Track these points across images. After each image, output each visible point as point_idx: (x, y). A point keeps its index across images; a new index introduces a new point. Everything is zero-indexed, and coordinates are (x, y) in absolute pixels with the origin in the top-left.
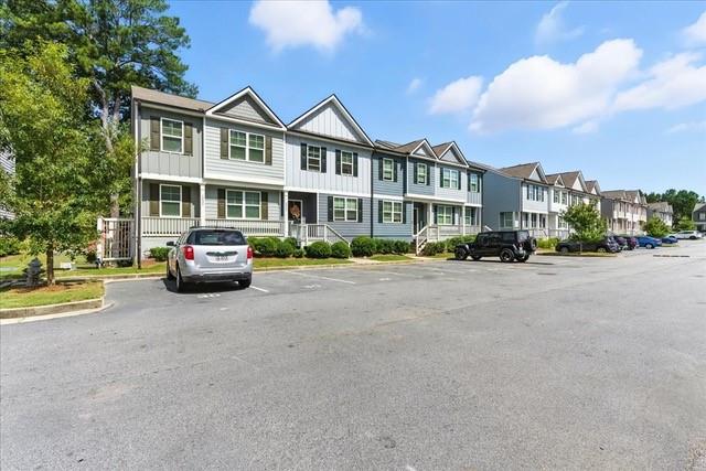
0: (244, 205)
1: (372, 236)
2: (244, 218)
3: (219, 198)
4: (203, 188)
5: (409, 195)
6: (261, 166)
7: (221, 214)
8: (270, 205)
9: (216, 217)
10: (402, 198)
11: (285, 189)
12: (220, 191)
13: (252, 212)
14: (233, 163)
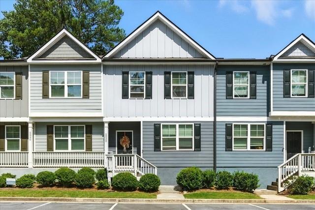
0: (69, 138)
1: (215, 167)
2: (70, 150)
3: (48, 133)
4: (30, 125)
5: (273, 113)
6: (79, 100)
7: (50, 148)
8: (94, 137)
9: (45, 150)
10: (265, 119)
11: (105, 120)
12: (49, 128)
13: (77, 144)
14: (53, 100)
